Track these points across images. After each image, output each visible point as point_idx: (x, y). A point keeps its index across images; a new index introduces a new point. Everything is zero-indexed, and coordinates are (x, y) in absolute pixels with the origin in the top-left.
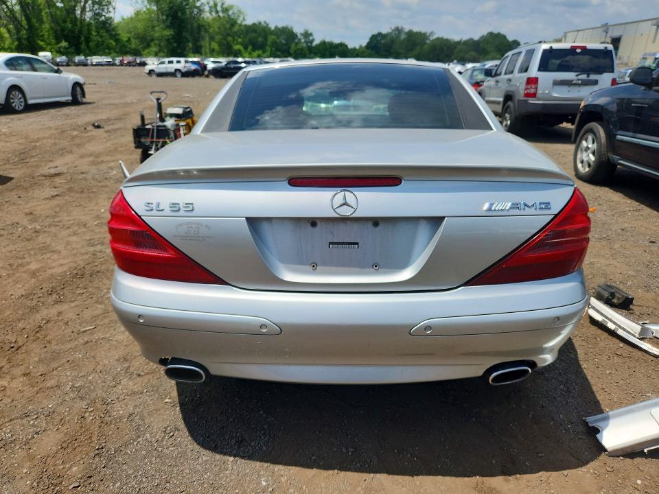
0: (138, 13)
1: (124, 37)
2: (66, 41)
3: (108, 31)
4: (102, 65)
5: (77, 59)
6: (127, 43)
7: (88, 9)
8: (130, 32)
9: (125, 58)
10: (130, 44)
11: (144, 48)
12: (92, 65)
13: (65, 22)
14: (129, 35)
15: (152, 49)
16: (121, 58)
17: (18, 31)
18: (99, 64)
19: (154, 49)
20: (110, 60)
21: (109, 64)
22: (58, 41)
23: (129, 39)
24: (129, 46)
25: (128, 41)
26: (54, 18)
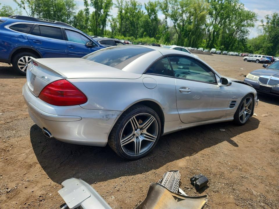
0: (259, 37)
1: (248, 45)
2: (224, 46)
3: (243, 43)
4: (233, 55)
5: (224, 52)
6: (248, 48)
7: (238, 34)
8: (253, 44)
9: (244, 53)
10: (250, 48)
11: (255, 51)
12: (229, 55)
13: (227, 39)
14: (251, 45)
15: (259, 51)
16: (242, 53)
17: (209, 41)
18: (232, 55)
19: (260, 51)
20: (238, 54)
21: (236, 55)
22: (221, 45)
23: (250, 46)
24: (249, 49)
25: (249, 47)
26: (223, 37)
